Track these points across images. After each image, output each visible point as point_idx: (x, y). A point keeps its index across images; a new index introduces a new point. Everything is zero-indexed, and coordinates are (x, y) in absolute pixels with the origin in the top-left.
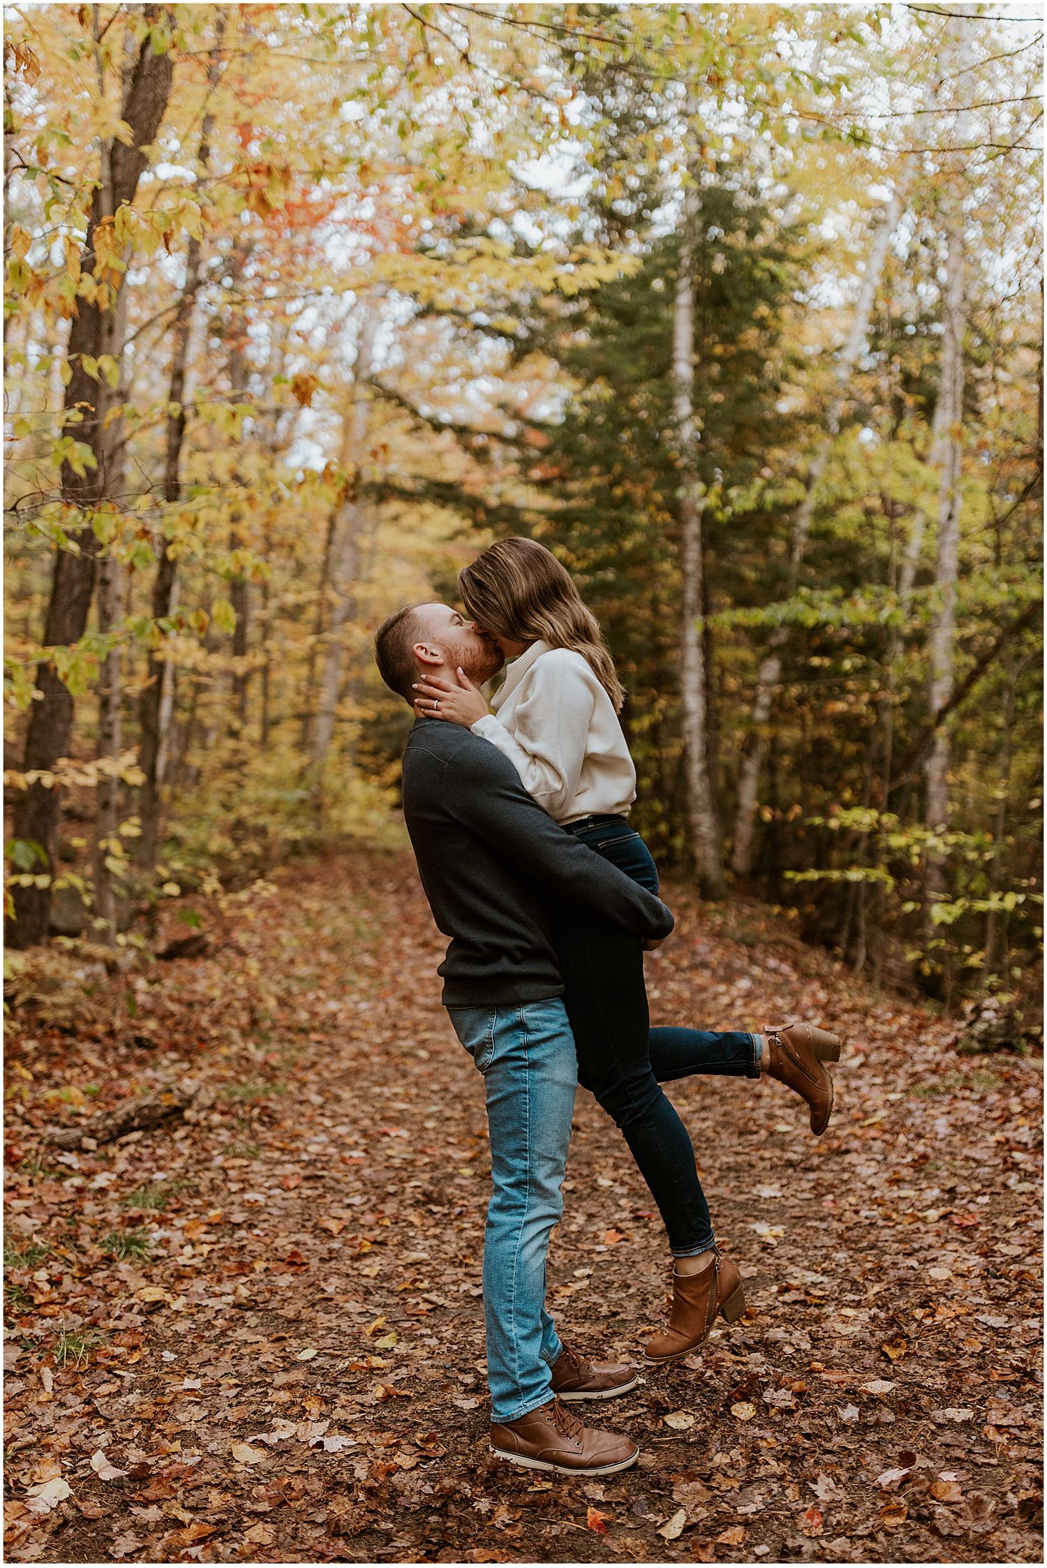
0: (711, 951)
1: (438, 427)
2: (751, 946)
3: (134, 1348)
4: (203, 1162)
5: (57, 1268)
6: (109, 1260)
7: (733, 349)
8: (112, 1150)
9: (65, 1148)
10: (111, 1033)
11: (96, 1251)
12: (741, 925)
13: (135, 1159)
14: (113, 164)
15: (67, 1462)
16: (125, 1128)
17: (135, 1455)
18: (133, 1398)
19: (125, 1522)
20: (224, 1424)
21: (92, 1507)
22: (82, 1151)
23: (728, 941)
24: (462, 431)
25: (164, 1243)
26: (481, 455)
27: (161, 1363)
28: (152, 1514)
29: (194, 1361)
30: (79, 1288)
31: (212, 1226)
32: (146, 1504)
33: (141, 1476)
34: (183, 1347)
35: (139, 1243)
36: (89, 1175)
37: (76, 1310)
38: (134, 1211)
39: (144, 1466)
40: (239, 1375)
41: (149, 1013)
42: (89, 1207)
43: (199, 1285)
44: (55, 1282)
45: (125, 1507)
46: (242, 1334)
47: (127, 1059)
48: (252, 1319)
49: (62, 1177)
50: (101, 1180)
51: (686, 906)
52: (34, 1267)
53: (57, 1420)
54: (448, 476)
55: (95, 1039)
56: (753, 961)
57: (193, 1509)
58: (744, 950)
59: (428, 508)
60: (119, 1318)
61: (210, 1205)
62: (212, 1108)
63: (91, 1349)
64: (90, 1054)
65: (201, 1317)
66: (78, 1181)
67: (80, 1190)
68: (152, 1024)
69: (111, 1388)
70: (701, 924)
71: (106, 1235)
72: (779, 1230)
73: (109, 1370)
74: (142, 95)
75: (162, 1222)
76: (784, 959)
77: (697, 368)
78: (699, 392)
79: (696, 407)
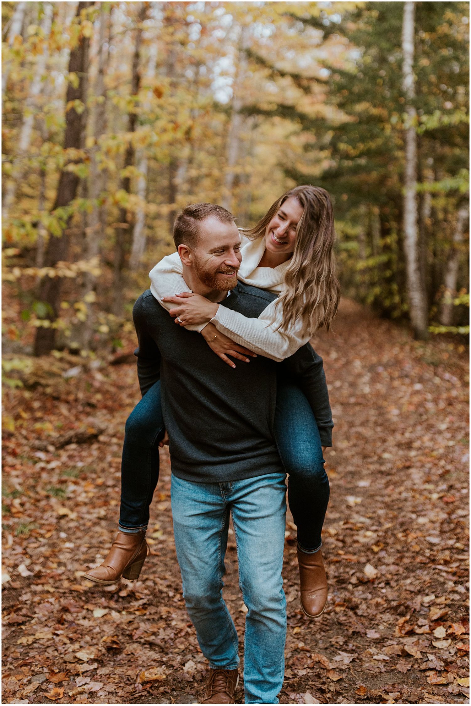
1: (283, 74)
3: (49, 531)
4: (101, 459)
5: (24, 499)
6: (48, 497)
7: (435, 35)
8: (62, 452)
9: (39, 449)
10: (76, 400)
11: (43, 493)
12: (434, 354)
13: (71, 457)
15: (11, 570)
16: (69, 442)
17: (37, 568)
18: (42, 549)
19: (28, 590)
20: (78, 560)
21: (17, 584)
22: (46, 451)
24: (297, 78)
25: (74, 492)
26: (307, 90)
27: (59, 538)
28: (39, 588)
29: (73, 538)
30: (33, 507)
31: (98, 486)
32: (37, 584)
33: (39, 575)
34: (71, 532)
35: (63, 491)
36: (48, 462)
37: (29, 516)
38: (64, 478)
39: (40, 572)
40: (90, 543)
41: (98, 391)
42: (44, 475)
43: (84, 509)
44: (22, 505)
45: (29, 586)
46: (97, 529)
47: (81, 412)
48: (103, 523)
49: (35, 463)
50: (53, 464)
51: (405, 343)
52: (15, 498)
53: (11, 555)
54: (289, 102)
55: (67, 402)
56: (436, 374)
57: (56, 588)
59: (277, 119)
60: (47, 520)
61: (99, 477)
62: (114, 436)
63: (31, 531)
64: (64, 409)
65: (81, 522)
66: (42, 465)
67: (43, 469)
68: (99, 397)
69: (36, 545)
70: (411, 353)
71: (49, 487)
72: (359, 500)
73: (36, 538)
75: (76, 483)
76: (453, 374)
77: (416, 46)
78: (416, 58)
79: (414, 67)
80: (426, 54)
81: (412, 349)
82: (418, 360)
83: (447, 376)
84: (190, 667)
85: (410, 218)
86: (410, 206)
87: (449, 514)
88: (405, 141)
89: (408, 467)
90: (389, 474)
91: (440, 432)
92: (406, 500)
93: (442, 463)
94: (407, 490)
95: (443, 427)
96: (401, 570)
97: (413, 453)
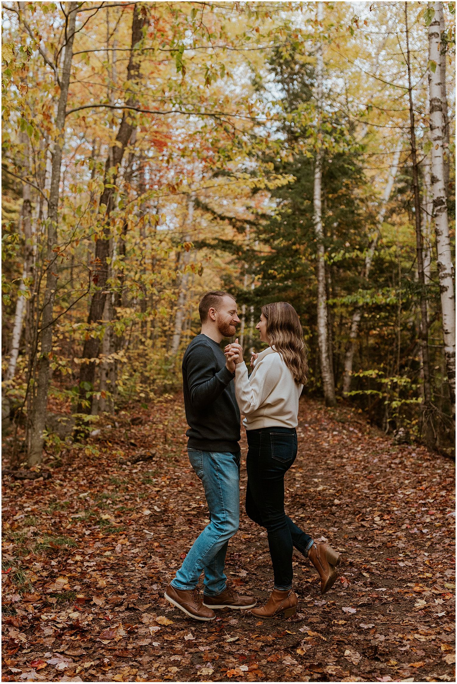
0: (328, 424)
1: (223, 218)
2: (343, 423)
7: (336, 195)
8: (135, 465)
9: (123, 464)
12: (340, 415)
13: (142, 467)
14: (114, 152)
22: (127, 465)
23: (334, 421)
24: (232, 220)
26: (241, 230)
41: (131, 438)
47: (129, 449)
51: (321, 409)
54: (227, 238)
55: (117, 443)
56: (344, 428)
58: (340, 424)
59: (219, 252)
67: (130, 473)
70: (325, 415)
74: (124, 129)
76: (356, 427)
77: (323, 202)
78: (323, 212)
79: (322, 218)
80: (331, 208)
81: (326, 412)
82: (331, 419)
83: (351, 429)
84: (262, 534)
85: (322, 321)
86: (322, 313)
87: (372, 483)
88: (317, 268)
89: (344, 466)
90: (333, 469)
91: (358, 451)
92: (346, 479)
93: (363, 463)
94: (345, 475)
95: (359, 449)
96: (353, 501)
97: (344, 460)
